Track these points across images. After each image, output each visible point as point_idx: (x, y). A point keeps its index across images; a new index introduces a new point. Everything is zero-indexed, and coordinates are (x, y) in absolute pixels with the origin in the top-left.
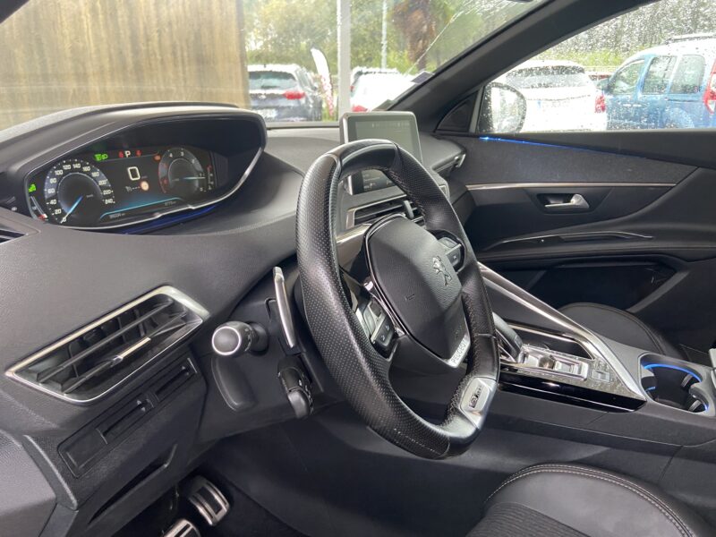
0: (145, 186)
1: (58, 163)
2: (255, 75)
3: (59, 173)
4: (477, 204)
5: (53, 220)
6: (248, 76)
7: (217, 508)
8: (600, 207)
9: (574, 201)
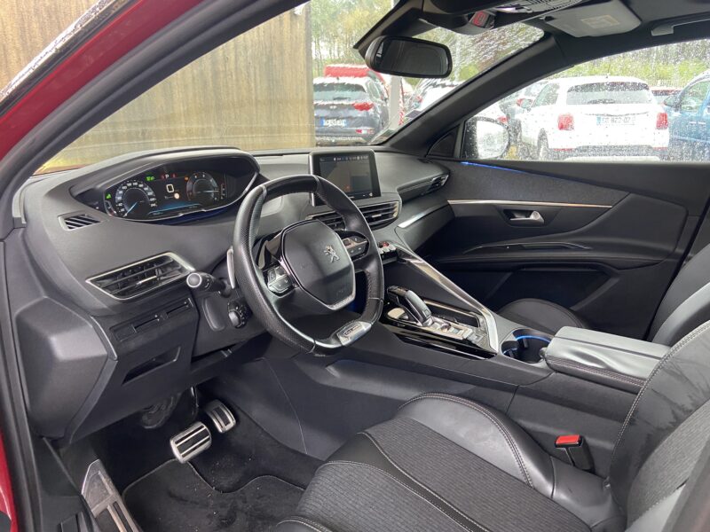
0: (177, 196)
1: (124, 183)
2: (321, 87)
3: (124, 188)
4: (456, 216)
5: (120, 215)
6: (312, 89)
7: (227, 422)
8: (553, 223)
9: (532, 217)
